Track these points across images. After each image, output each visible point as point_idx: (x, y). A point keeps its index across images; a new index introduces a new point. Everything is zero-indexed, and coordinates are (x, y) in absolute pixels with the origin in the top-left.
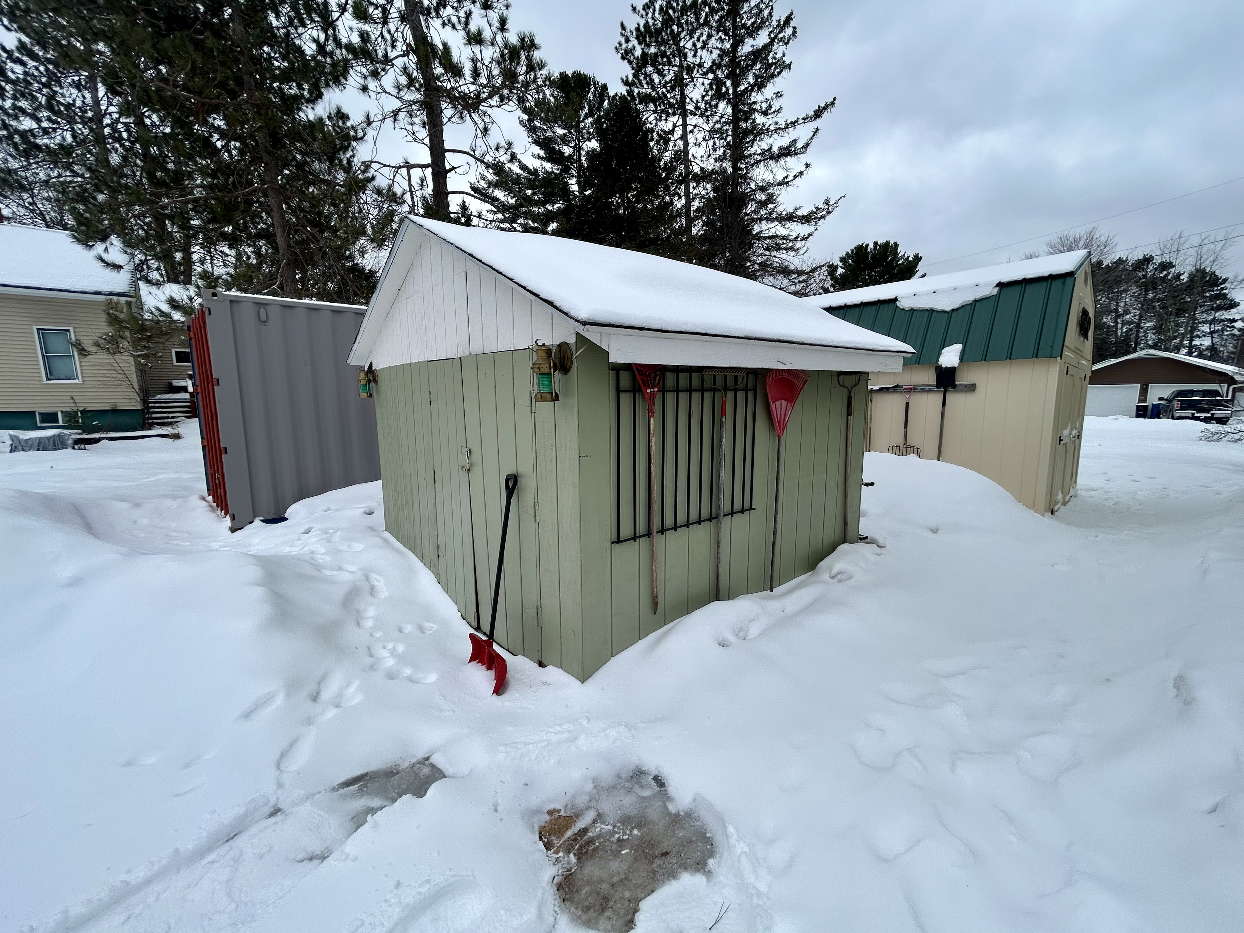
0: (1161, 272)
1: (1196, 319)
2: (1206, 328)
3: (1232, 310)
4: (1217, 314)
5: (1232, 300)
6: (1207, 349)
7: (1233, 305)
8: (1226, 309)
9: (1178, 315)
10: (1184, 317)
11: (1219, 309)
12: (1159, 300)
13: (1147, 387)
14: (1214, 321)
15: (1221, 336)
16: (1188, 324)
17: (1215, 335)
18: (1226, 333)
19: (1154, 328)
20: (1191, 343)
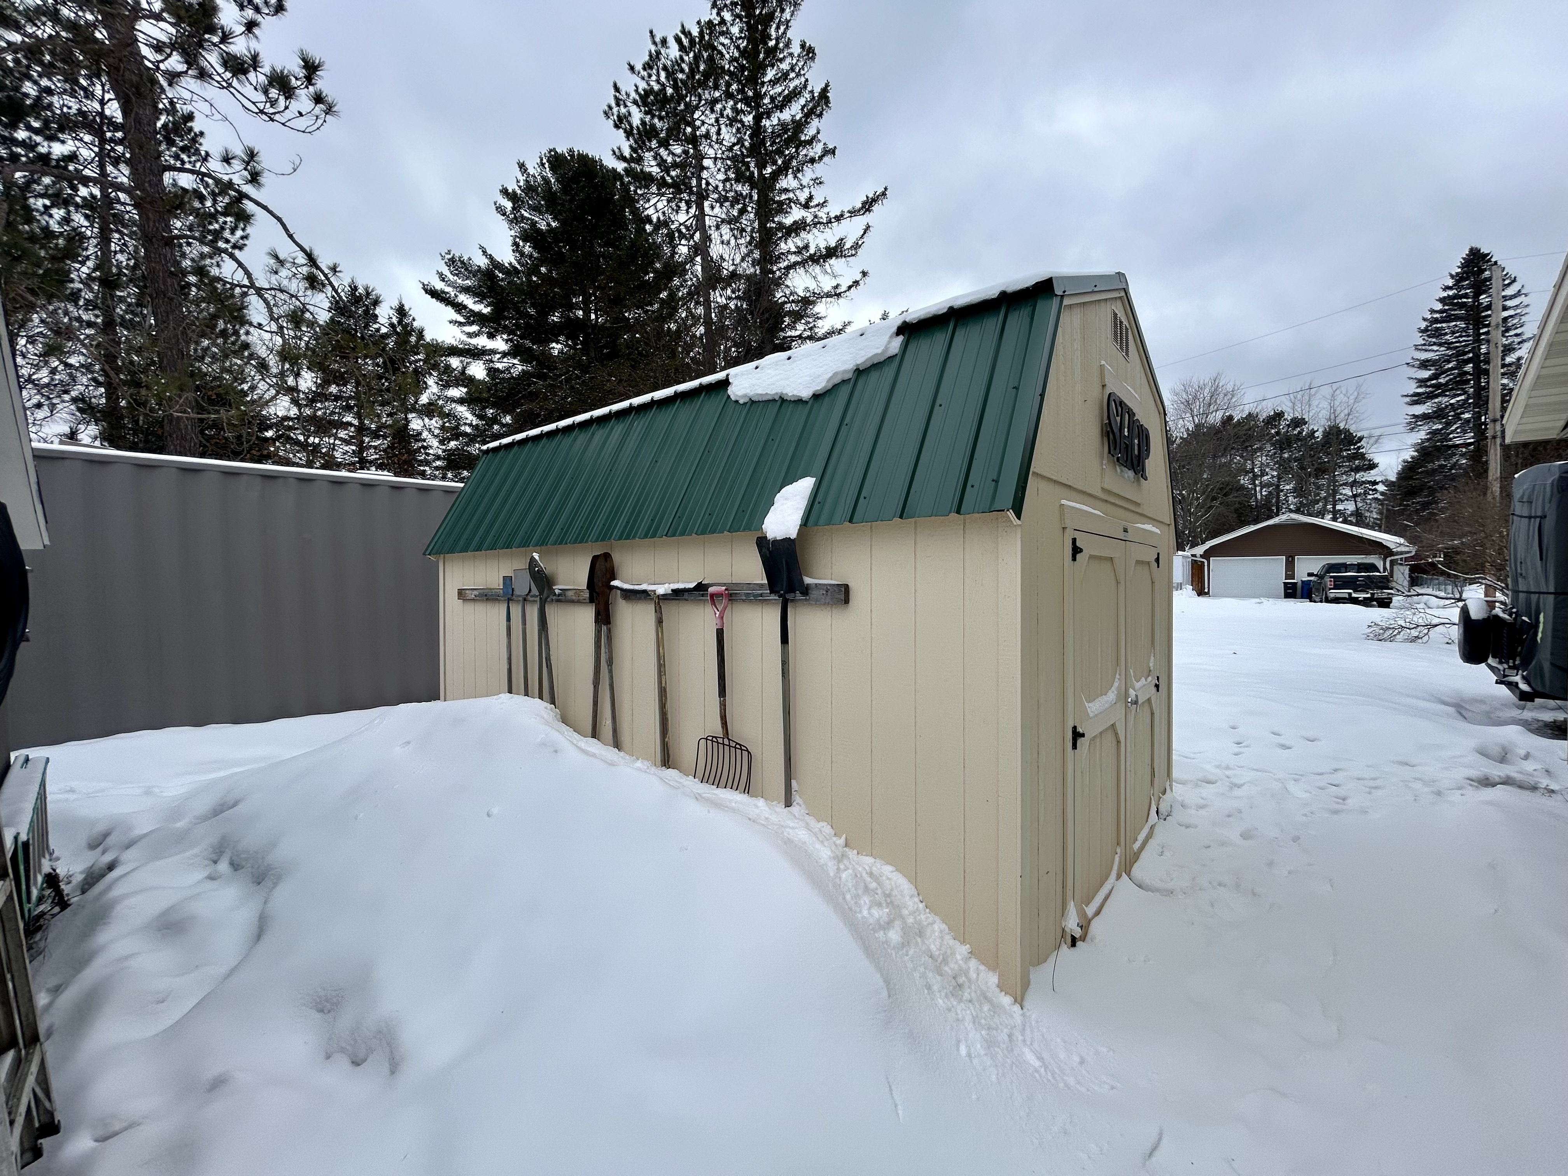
0: (1294, 429)
1: (1337, 481)
2: (1347, 491)
3: (1371, 471)
4: (1357, 476)
5: (1370, 460)
6: (1351, 515)
7: (1372, 466)
8: (1365, 470)
9: (1317, 477)
10: (1324, 478)
11: (1358, 469)
12: (1296, 460)
13: (1293, 559)
14: (1354, 484)
15: (1363, 500)
16: (1329, 486)
17: (1358, 499)
18: (1370, 497)
19: (1295, 490)
20: (1334, 508)
